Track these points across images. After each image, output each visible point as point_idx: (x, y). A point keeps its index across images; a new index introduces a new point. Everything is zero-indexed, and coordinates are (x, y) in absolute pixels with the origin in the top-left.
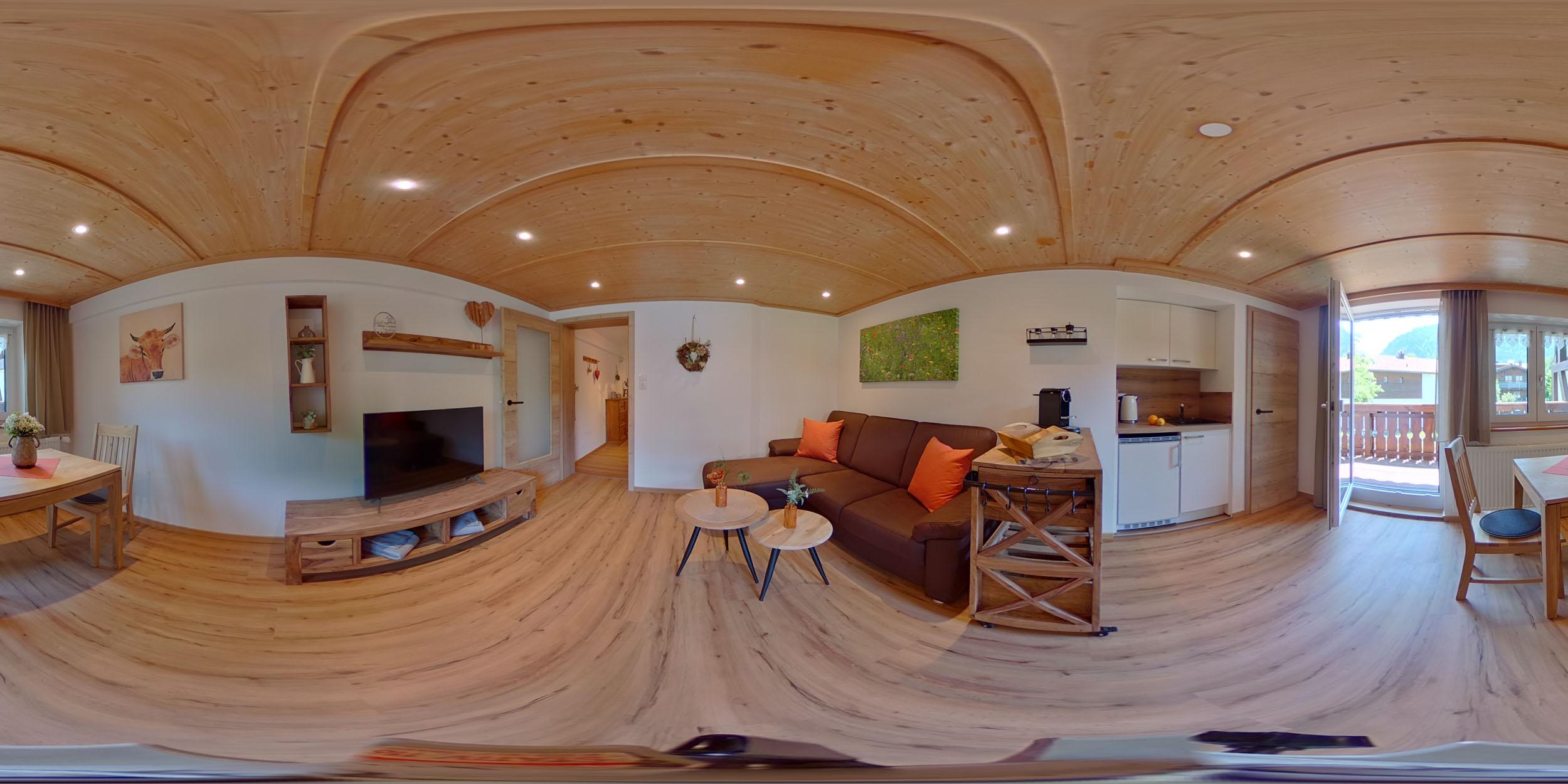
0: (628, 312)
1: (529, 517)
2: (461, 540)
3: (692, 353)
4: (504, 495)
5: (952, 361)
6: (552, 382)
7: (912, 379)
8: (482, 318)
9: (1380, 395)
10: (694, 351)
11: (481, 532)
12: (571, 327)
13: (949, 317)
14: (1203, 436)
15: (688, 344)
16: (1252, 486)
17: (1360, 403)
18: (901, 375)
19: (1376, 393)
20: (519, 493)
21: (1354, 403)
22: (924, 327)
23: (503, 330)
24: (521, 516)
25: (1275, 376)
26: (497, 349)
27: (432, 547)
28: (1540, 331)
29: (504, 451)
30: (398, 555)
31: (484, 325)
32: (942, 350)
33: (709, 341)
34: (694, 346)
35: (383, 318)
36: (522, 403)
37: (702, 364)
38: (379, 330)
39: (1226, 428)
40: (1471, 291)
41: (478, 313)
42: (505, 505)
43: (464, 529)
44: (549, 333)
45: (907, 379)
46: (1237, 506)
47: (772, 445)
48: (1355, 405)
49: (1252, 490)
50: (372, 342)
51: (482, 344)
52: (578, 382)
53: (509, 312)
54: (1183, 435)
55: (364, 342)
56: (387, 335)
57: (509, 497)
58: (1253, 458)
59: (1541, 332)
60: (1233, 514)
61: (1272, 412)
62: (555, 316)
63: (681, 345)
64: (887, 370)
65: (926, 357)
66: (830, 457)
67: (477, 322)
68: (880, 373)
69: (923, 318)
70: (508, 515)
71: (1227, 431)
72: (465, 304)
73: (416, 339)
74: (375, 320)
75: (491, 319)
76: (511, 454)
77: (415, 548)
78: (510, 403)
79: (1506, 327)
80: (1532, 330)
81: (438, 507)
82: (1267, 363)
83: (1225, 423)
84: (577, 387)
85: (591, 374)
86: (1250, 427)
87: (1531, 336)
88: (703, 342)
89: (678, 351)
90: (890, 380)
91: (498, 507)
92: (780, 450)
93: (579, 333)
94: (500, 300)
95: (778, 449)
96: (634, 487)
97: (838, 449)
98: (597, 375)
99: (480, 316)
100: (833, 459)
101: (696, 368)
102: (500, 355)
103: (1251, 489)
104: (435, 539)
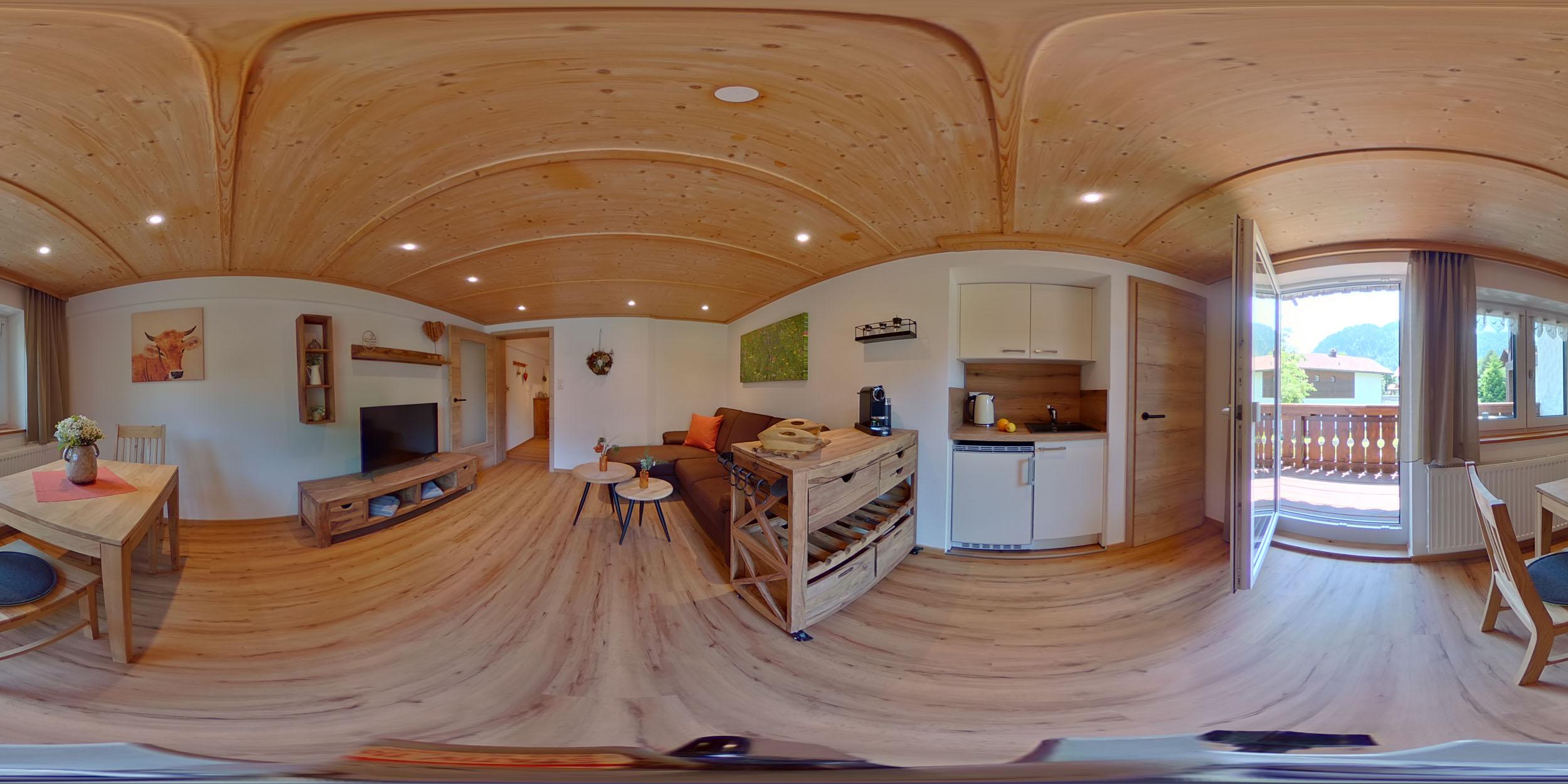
0: (548, 328)
1: (472, 488)
2: (428, 502)
3: (599, 360)
4: (454, 470)
5: (802, 362)
6: (488, 385)
7: (774, 379)
8: (436, 335)
9: (1313, 395)
10: (600, 359)
11: (440, 496)
12: (502, 338)
13: (800, 320)
14: (1065, 448)
15: (595, 353)
16: (1135, 515)
17: (1290, 404)
18: (767, 376)
19: (1307, 392)
20: (465, 468)
21: (1281, 403)
22: (782, 331)
23: (450, 342)
24: (466, 488)
25: (1170, 367)
26: (446, 359)
27: (410, 508)
28: (1531, 315)
29: (451, 439)
30: (391, 512)
31: (437, 340)
32: (795, 352)
33: (612, 350)
34: (599, 354)
35: (368, 335)
36: (465, 400)
37: (606, 369)
38: (365, 344)
39: (1100, 438)
40: (1453, 255)
41: (432, 330)
42: (456, 477)
43: (429, 493)
44: (484, 344)
45: (771, 380)
46: (1115, 536)
47: (665, 436)
48: (1283, 407)
49: (1136, 519)
50: (358, 353)
51: (436, 355)
52: (509, 383)
53: (454, 328)
54: (1037, 445)
55: (353, 354)
56: (370, 349)
57: (459, 470)
58: (1137, 478)
59: (1532, 317)
60: (1108, 546)
61: (1163, 416)
62: (489, 329)
63: (590, 354)
64: (758, 371)
65: (783, 359)
66: (709, 446)
67: (431, 338)
68: (753, 374)
69: (782, 323)
70: (458, 485)
71: (1102, 441)
72: (422, 323)
73: (388, 351)
74: (363, 337)
75: (442, 336)
76: (456, 441)
77: (398, 508)
78: (456, 400)
79: (1491, 307)
80: (1522, 314)
81: (411, 476)
82: (1159, 351)
83: (1098, 431)
84: (508, 388)
85: (520, 376)
86: (1133, 437)
87: (1520, 321)
88: (607, 351)
89: (588, 359)
90: (760, 380)
91: (450, 479)
92: (671, 440)
93: (508, 342)
94: (447, 318)
95: (670, 439)
96: (555, 469)
97: (717, 440)
98: (525, 377)
99: (434, 333)
100: (712, 448)
101: (602, 372)
102: (448, 363)
103: (1134, 516)
104: (410, 502)
